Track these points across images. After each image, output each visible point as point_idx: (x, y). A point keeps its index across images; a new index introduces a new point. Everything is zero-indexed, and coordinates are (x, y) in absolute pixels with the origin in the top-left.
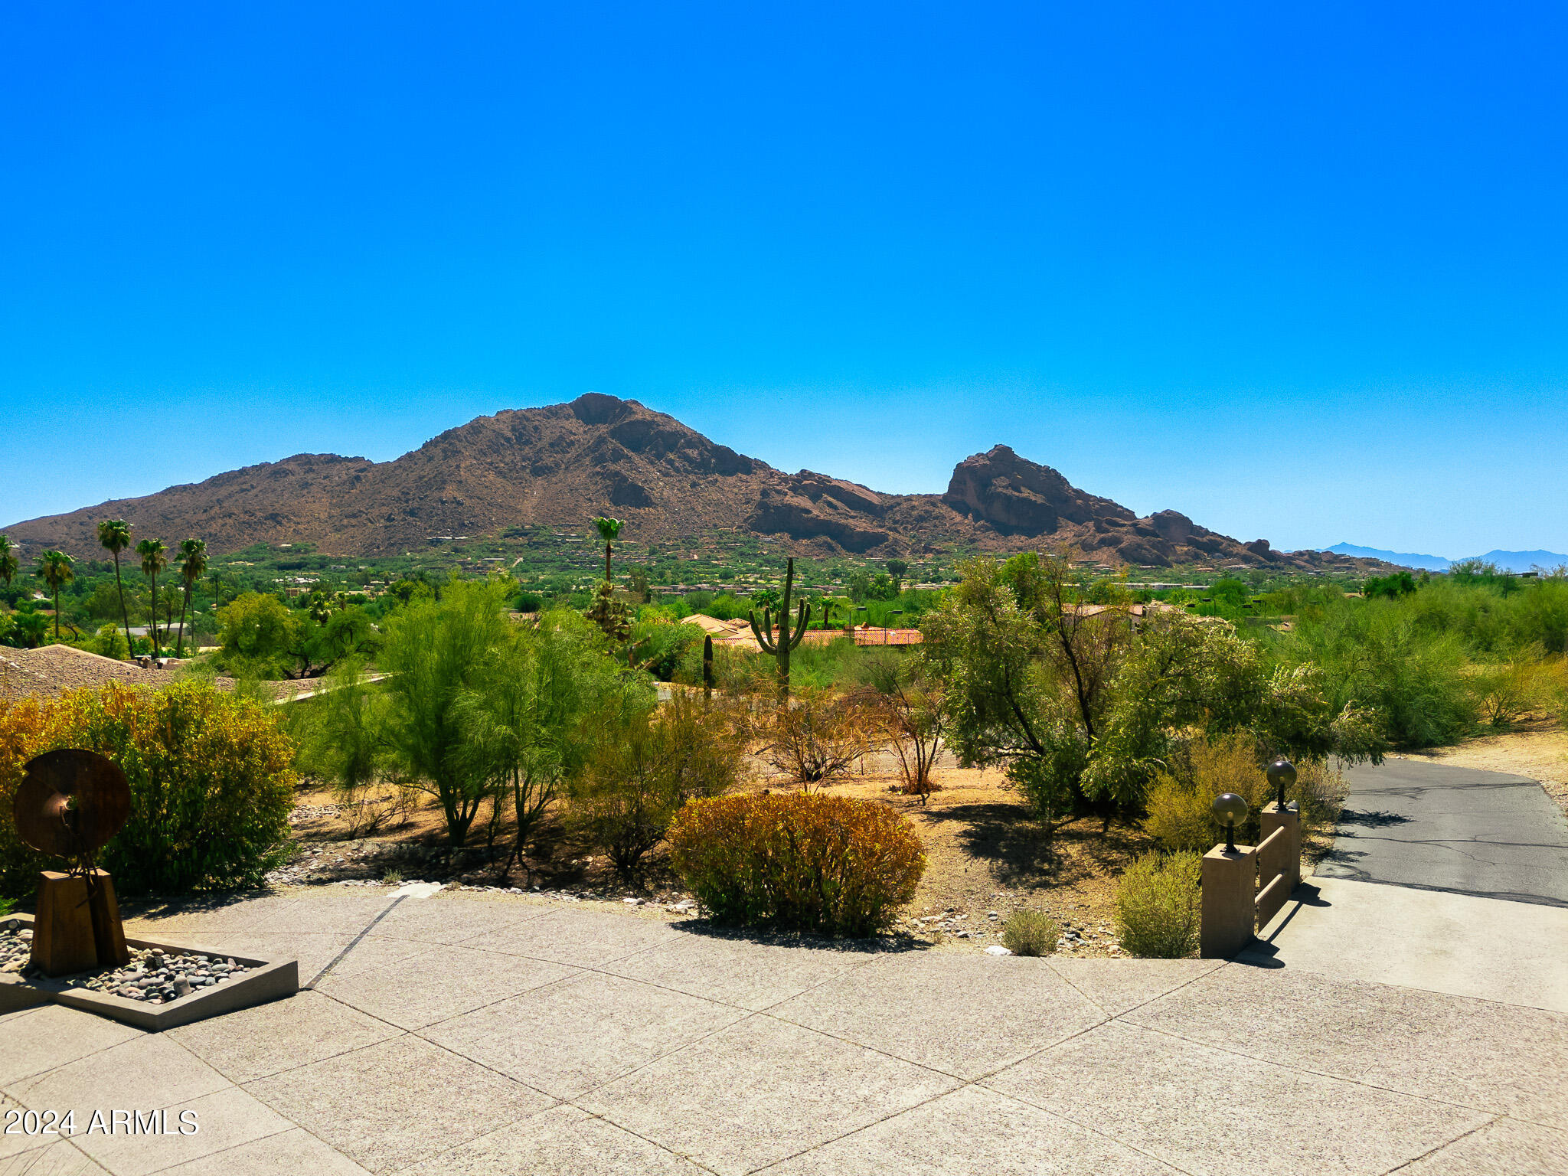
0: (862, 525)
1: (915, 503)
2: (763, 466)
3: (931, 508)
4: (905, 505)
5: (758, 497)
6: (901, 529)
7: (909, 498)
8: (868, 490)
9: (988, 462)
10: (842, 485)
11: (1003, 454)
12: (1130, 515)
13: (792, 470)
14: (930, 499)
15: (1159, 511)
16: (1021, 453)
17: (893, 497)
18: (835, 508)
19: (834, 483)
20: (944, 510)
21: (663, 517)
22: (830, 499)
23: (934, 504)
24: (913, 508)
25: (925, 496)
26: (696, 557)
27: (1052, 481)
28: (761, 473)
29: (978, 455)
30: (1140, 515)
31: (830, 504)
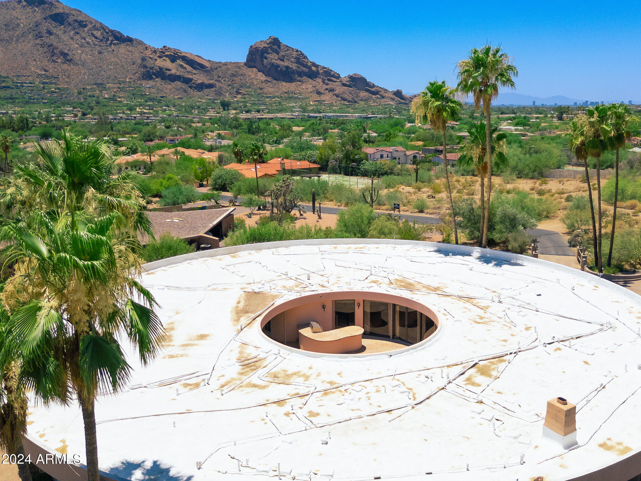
0: (199, 78)
1: (230, 67)
2: (140, 43)
3: (238, 70)
4: (224, 68)
5: (139, 61)
6: (222, 81)
7: (225, 64)
8: (202, 58)
9: (267, 46)
10: (187, 55)
11: (275, 42)
12: (338, 77)
14: (237, 65)
15: (351, 74)
17: (216, 63)
18: (185, 68)
19: (183, 54)
20: (245, 70)
21: (83, 71)
22: (182, 63)
23: (239, 68)
24: (228, 69)
25: (234, 63)
26: (106, 96)
27: (300, 58)
28: (140, 47)
29: (261, 42)
30: (342, 76)
31: (181, 66)
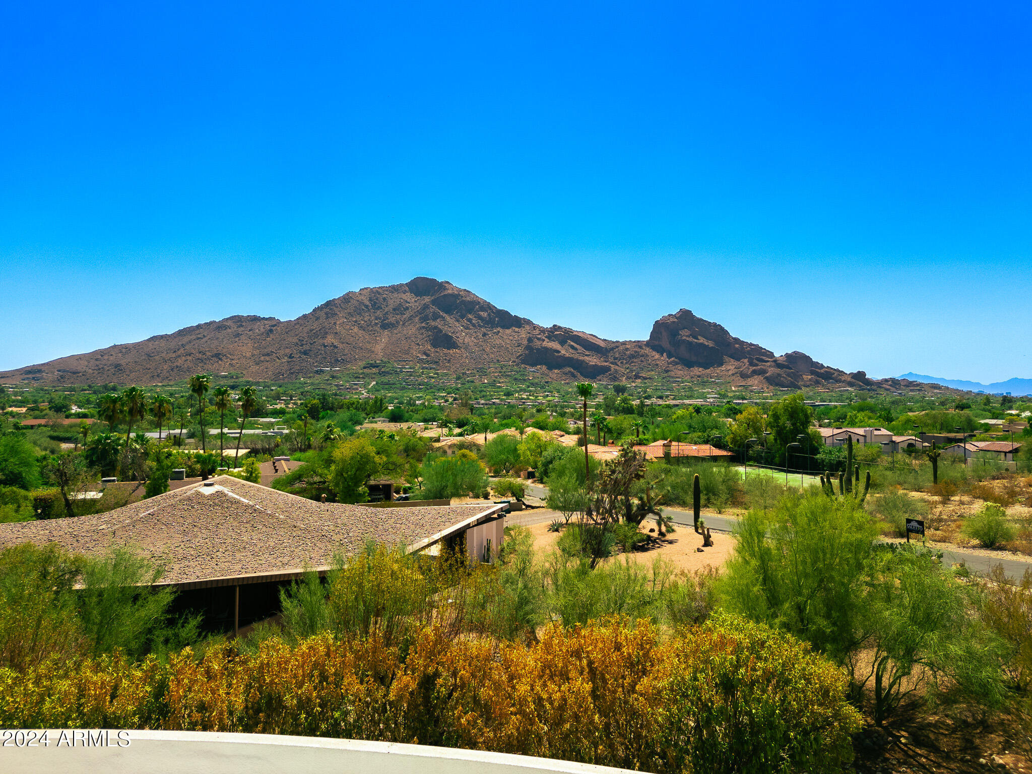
0: (593, 360)
1: (629, 347)
2: (528, 322)
3: (639, 350)
4: (621, 348)
5: (525, 342)
6: (619, 363)
7: (624, 343)
8: (597, 337)
9: (676, 320)
10: (580, 334)
11: (686, 315)
12: (771, 355)
13: (547, 324)
14: (638, 344)
15: (790, 352)
16: (698, 314)
17: (613, 342)
18: (576, 349)
19: (575, 333)
20: (647, 351)
21: (465, 356)
22: (572, 343)
23: (640, 347)
24: (627, 349)
25: (635, 342)
26: (486, 381)
27: (719, 332)
28: (528, 327)
29: (670, 315)
30: (777, 355)
31: (573, 347)
